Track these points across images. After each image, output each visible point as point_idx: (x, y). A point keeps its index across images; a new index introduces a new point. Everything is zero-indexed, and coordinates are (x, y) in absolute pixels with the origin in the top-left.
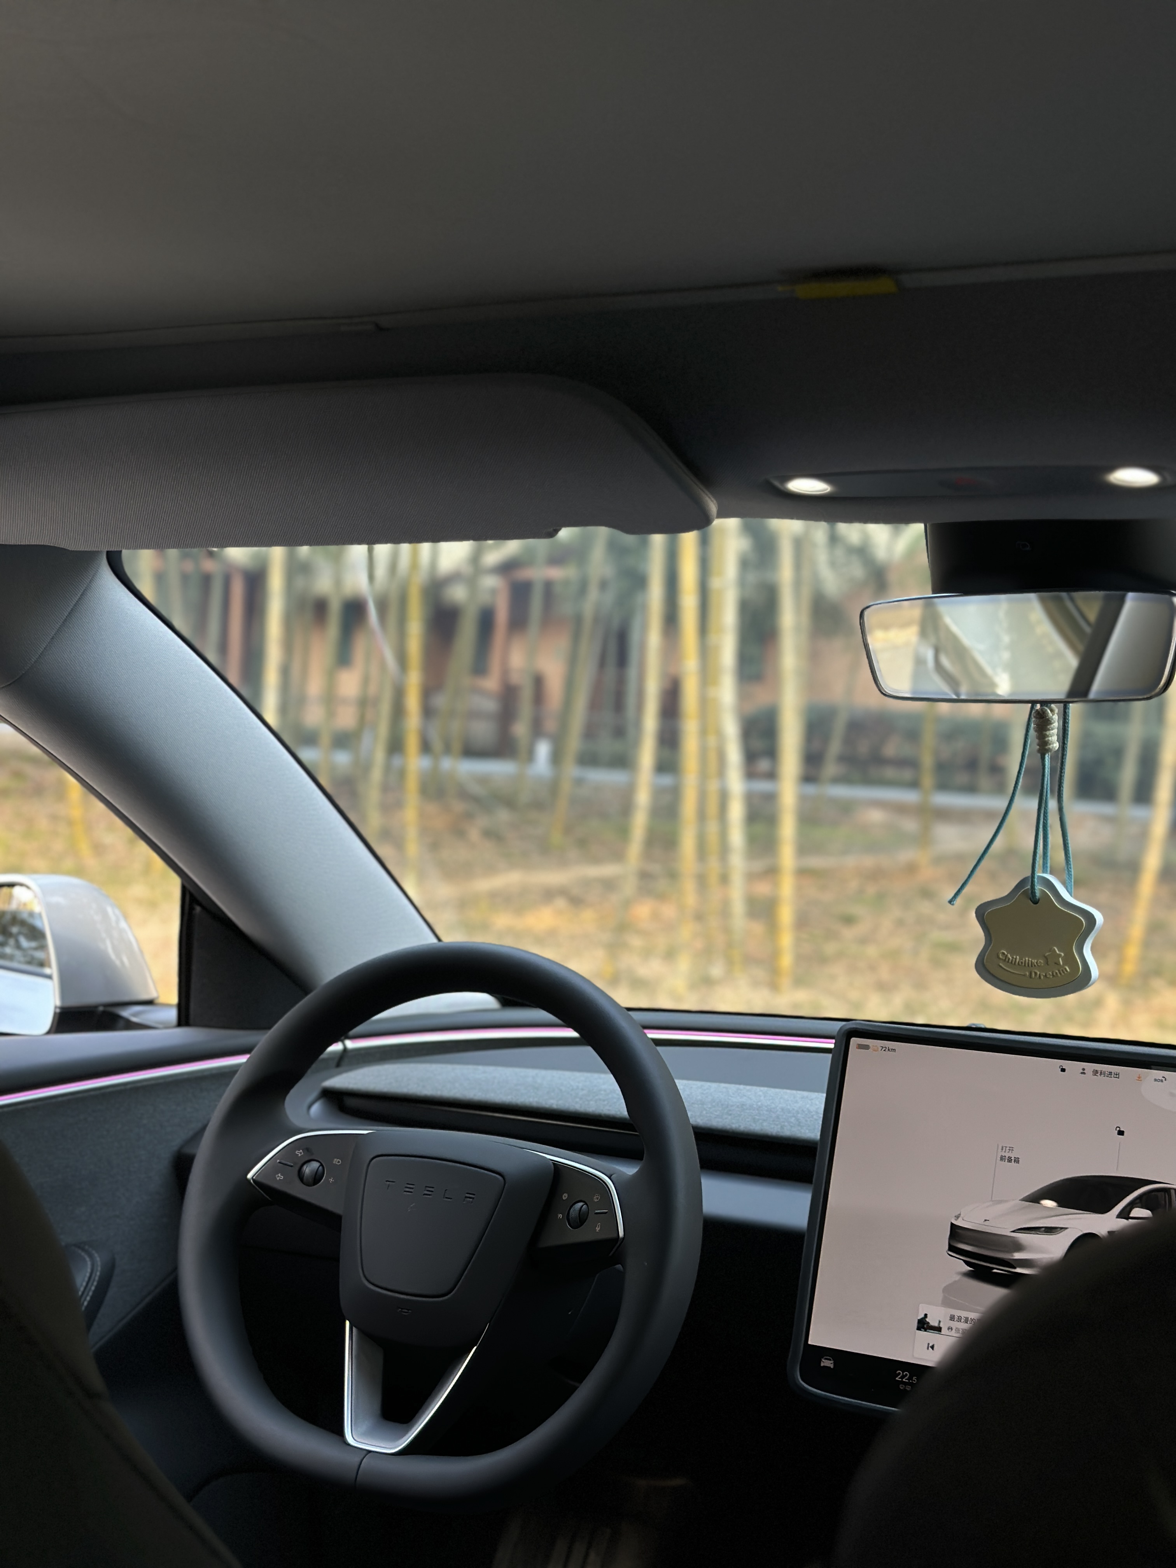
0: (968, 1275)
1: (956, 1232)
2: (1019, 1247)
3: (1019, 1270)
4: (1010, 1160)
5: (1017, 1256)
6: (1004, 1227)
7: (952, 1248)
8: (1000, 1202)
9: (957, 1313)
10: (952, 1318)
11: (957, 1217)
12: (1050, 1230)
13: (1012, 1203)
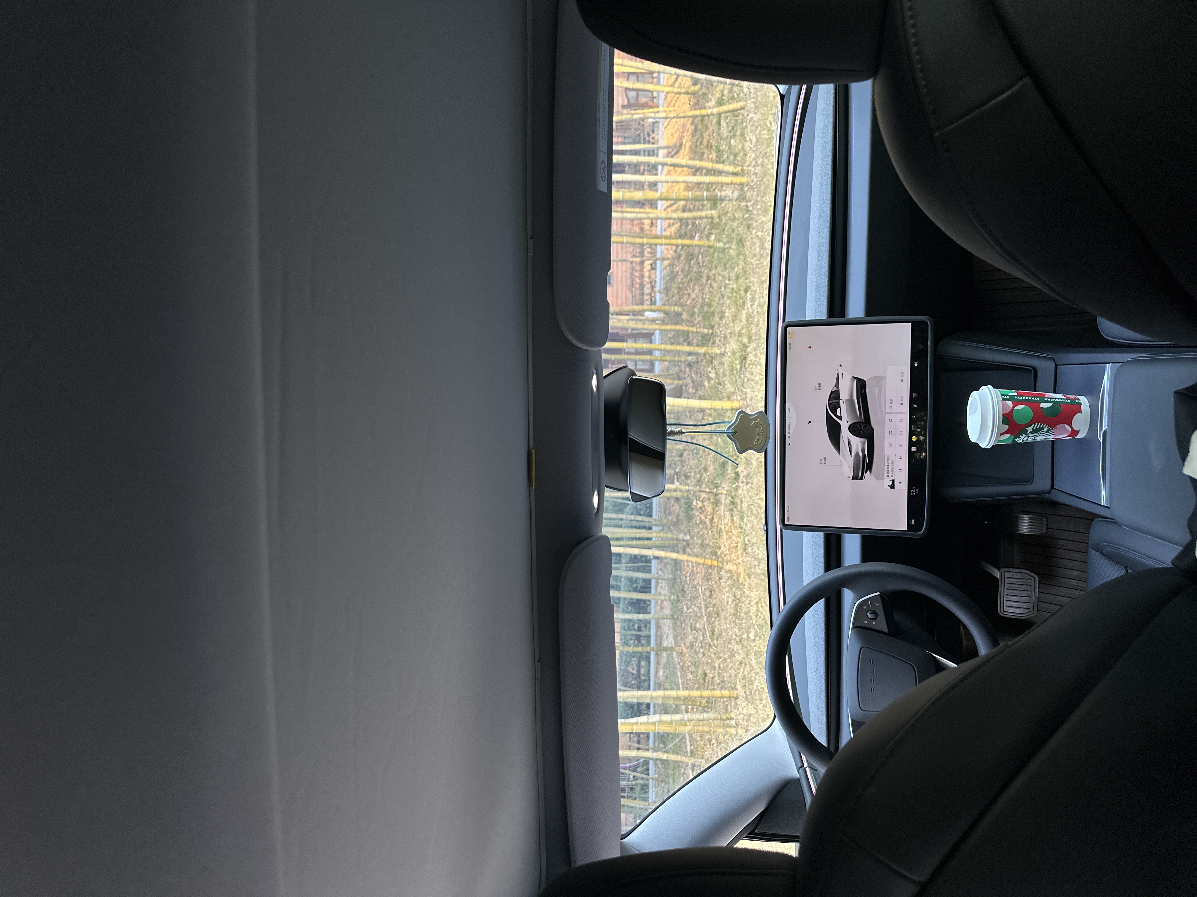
0: (870, 471)
1: (855, 477)
2: (857, 454)
3: (866, 453)
4: (825, 460)
5: (861, 454)
6: (851, 460)
7: (861, 478)
8: (841, 462)
9: (886, 475)
10: (888, 476)
11: (849, 477)
12: (849, 443)
13: (841, 458)
